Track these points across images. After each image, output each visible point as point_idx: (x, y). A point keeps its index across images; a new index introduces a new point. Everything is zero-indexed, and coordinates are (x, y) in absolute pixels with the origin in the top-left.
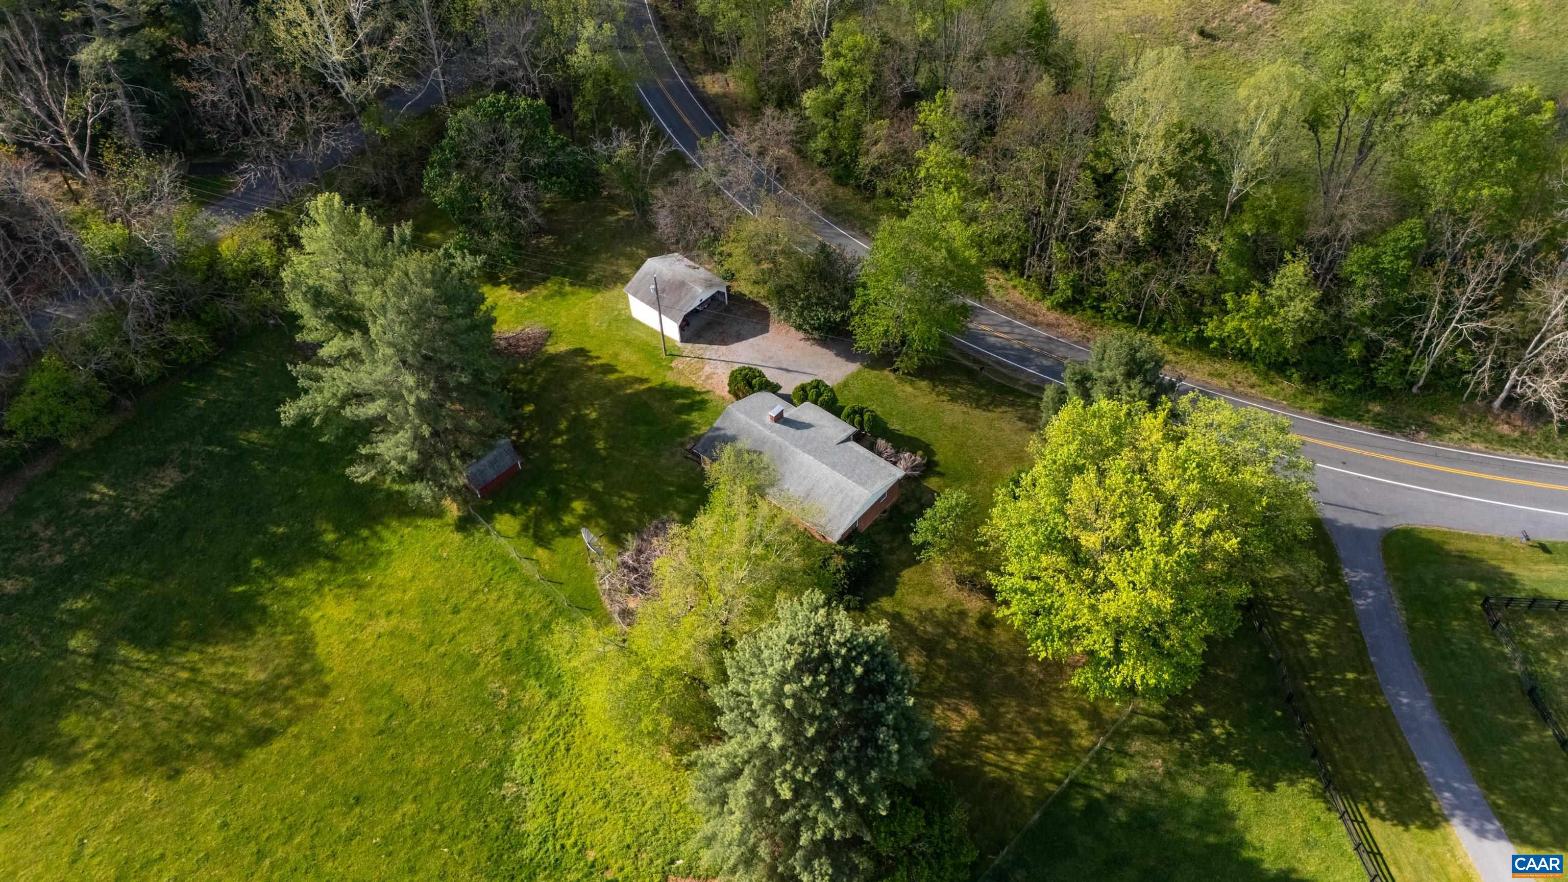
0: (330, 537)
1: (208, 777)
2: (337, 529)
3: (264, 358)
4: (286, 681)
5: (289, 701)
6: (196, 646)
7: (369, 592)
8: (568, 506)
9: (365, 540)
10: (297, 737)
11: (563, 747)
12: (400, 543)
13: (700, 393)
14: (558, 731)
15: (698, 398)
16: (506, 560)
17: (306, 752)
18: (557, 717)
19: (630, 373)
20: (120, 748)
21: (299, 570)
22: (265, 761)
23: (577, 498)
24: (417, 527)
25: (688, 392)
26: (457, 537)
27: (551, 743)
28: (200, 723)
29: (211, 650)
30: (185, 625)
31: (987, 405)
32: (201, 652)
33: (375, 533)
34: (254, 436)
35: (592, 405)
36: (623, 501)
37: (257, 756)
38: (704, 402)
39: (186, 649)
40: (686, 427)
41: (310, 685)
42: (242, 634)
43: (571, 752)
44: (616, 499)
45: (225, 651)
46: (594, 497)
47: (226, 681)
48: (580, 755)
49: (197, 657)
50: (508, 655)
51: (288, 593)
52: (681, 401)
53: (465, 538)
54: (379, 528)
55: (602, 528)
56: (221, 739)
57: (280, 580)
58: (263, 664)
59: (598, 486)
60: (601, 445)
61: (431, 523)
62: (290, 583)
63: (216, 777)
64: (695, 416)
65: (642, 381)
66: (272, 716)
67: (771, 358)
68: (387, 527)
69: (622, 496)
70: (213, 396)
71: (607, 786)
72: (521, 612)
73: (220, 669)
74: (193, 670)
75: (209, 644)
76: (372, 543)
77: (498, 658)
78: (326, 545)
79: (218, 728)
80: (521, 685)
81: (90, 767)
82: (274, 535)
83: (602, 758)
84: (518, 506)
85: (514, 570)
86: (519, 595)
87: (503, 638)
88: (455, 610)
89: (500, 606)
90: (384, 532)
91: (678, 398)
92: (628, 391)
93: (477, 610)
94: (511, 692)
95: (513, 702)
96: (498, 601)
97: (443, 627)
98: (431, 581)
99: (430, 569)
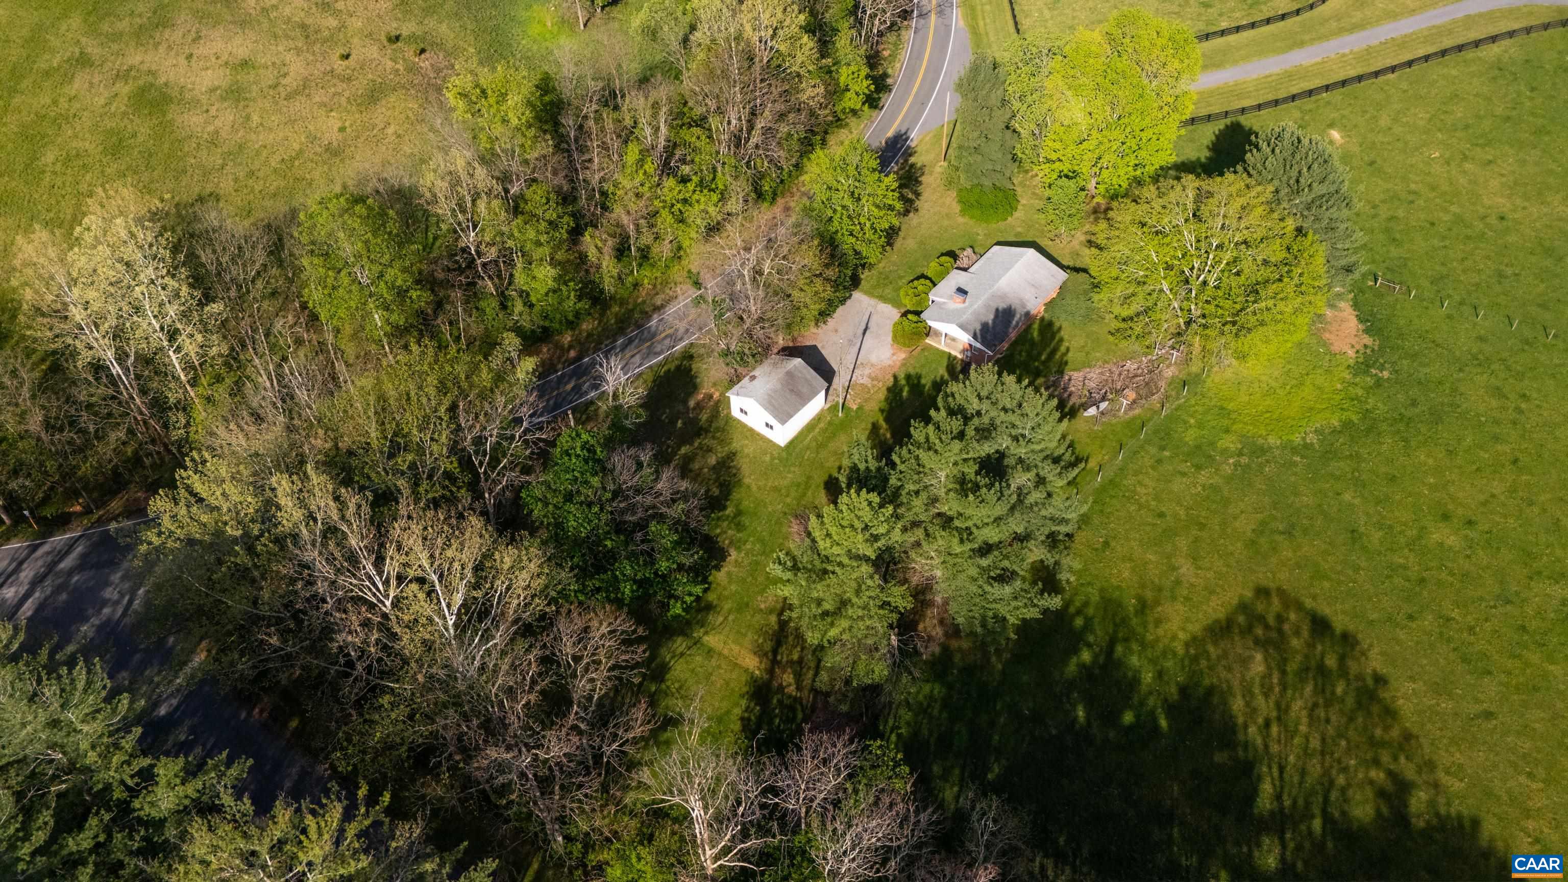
0: (1086, 656)
1: (1373, 653)
2: (1076, 651)
4: (1259, 631)
5: (1280, 619)
6: (1241, 737)
7: (1149, 595)
9: (1087, 619)
10: (1314, 597)
13: (896, 381)
15: (903, 382)
17: (1326, 584)
18: (1243, 423)
20: (1373, 743)
21: (1130, 674)
22: (1344, 612)
25: (894, 391)
28: (1320, 690)
29: (1240, 720)
30: (1220, 757)
32: (1246, 727)
33: (1079, 612)
37: (1340, 623)
39: (1246, 746)
41: (1260, 607)
42: (1215, 700)
45: (1237, 705)
47: (1271, 689)
49: (1252, 730)
50: (1199, 467)
51: (1160, 674)
52: (905, 394)
56: (1331, 662)
57: (1144, 688)
58: (1245, 662)
62: (1148, 677)
63: (1371, 645)
66: (1298, 627)
72: (1154, 468)
73: (1260, 701)
74: (1267, 724)
75: (1235, 725)
76: (1091, 611)
77: (1203, 473)
78: (1096, 656)
79: (1322, 670)
80: (1225, 451)
81: (1402, 759)
82: (1088, 718)
86: (1136, 473)
87: (1184, 474)
88: (1161, 515)
89: (1152, 484)
90: (1078, 604)
91: (901, 396)
92: (888, 436)
93: (1157, 498)
94: (1232, 457)
95: (1240, 454)
96: (1146, 486)
97: (1180, 520)
98: (1133, 543)
99: (1119, 548)
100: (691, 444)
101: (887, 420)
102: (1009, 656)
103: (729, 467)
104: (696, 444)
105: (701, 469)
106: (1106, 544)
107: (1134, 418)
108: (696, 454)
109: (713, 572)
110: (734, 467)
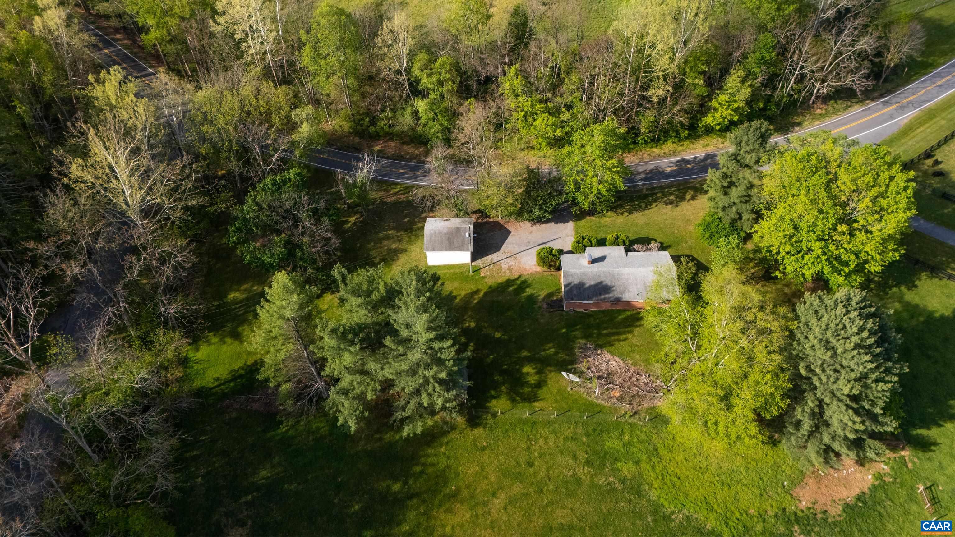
0: (397, 487)
2: (396, 479)
3: (208, 428)
7: (465, 493)
8: (523, 374)
9: (422, 472)
11: (676, 479)
12: (448, 458)
13: (517, 279)
14: (663, 474)
15: (519, 282)
16: (524, 422)
18: (653, 468)
19: (463, 293)
23: (522, 366)
24: (447, 443)
25: (509, 283)
26: (479, 431)
27: (668, 482)
31: (646, 206)
33: (424, 465)
34: (263, 473)
35: (465, 320)
36: (547, 352)
38: (524, 282)
40: (532, 299)
43: (682, 478)
44: (542, 353)
46: (529, 360)
48: (687, 477)
50: (588, 462)
52: (511, 289)
53: (484, 428)
54: (423, 460)
55: (555, 371)
59: (525, 353)
60: (498, 335)
61: (453, 435)
64: (529, 291)
65: (477, 292)
67: (529, 242)
68: (428, 456)
69: (544, 350)
70: (203, 471)
71: (717, 479)
72: (566, 439)
77: (586, 468)
78: (401, 492)
80: (616, 470)
83: (698, 468)
84: (493, 393)
85: (534, 423)
86: (554, 432)
87: (575, 457)
88: (530, 464)
89: (551, 445)
90: (429, 460)
91: (508, 288)
92: (475, 301)
93: (541, 455)
94: (615, 477)
95: (623, 481)
96: (547, 443)
97: (535, 477)
98: (495, 462)
99: (486, 457)
100: (397, 232)
101: (486, 294)
102: (369, 448)
103: (396, 255)
104: (399, 234)
105: (385, 246)
106: (484, 448)
107: (597, 405)
108: (393, 238)
109: (329, 293)
110: (398, 257)
